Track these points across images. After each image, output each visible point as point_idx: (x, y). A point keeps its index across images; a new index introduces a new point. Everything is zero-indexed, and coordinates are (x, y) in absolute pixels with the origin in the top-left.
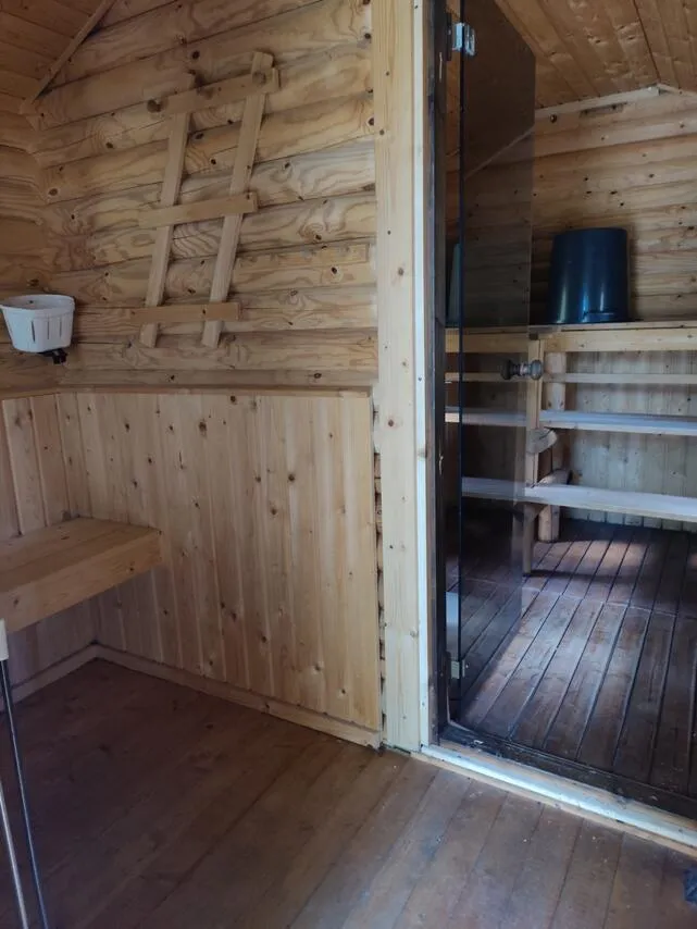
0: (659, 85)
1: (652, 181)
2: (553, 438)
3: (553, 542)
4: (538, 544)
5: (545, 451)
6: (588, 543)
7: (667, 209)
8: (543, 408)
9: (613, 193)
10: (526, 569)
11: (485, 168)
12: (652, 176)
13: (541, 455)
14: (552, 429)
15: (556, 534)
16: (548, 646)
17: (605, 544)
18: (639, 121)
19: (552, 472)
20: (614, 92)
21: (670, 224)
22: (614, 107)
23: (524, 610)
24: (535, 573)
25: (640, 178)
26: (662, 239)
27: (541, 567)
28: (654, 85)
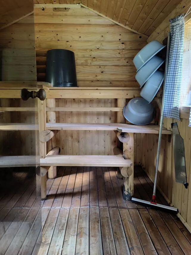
0: (81, 4)
1: (80, 39)
2: (52, 134)
3: (55, 178)
4: (49, 180)
5: (49, 141)
6: (68, 176)
7: (86, 50)
8: (47, 122)
9: (67, 41)
10: (44, 196)
11: (14, 23)
12: (80, 37)
13: (47, 143)
14: (52, 130)
15: (55, 175)
16: (58, 248)
17: (74, 175)
18: (75, 16)
19: (52, 149)
20: (65, 3)
21: (88, 56)
22: (65, 8)
23: (43, 224)
24: (48, 197)
25: (76, 37)
26: (85, 60)
27: (50, 193)
28: (79, 3)
